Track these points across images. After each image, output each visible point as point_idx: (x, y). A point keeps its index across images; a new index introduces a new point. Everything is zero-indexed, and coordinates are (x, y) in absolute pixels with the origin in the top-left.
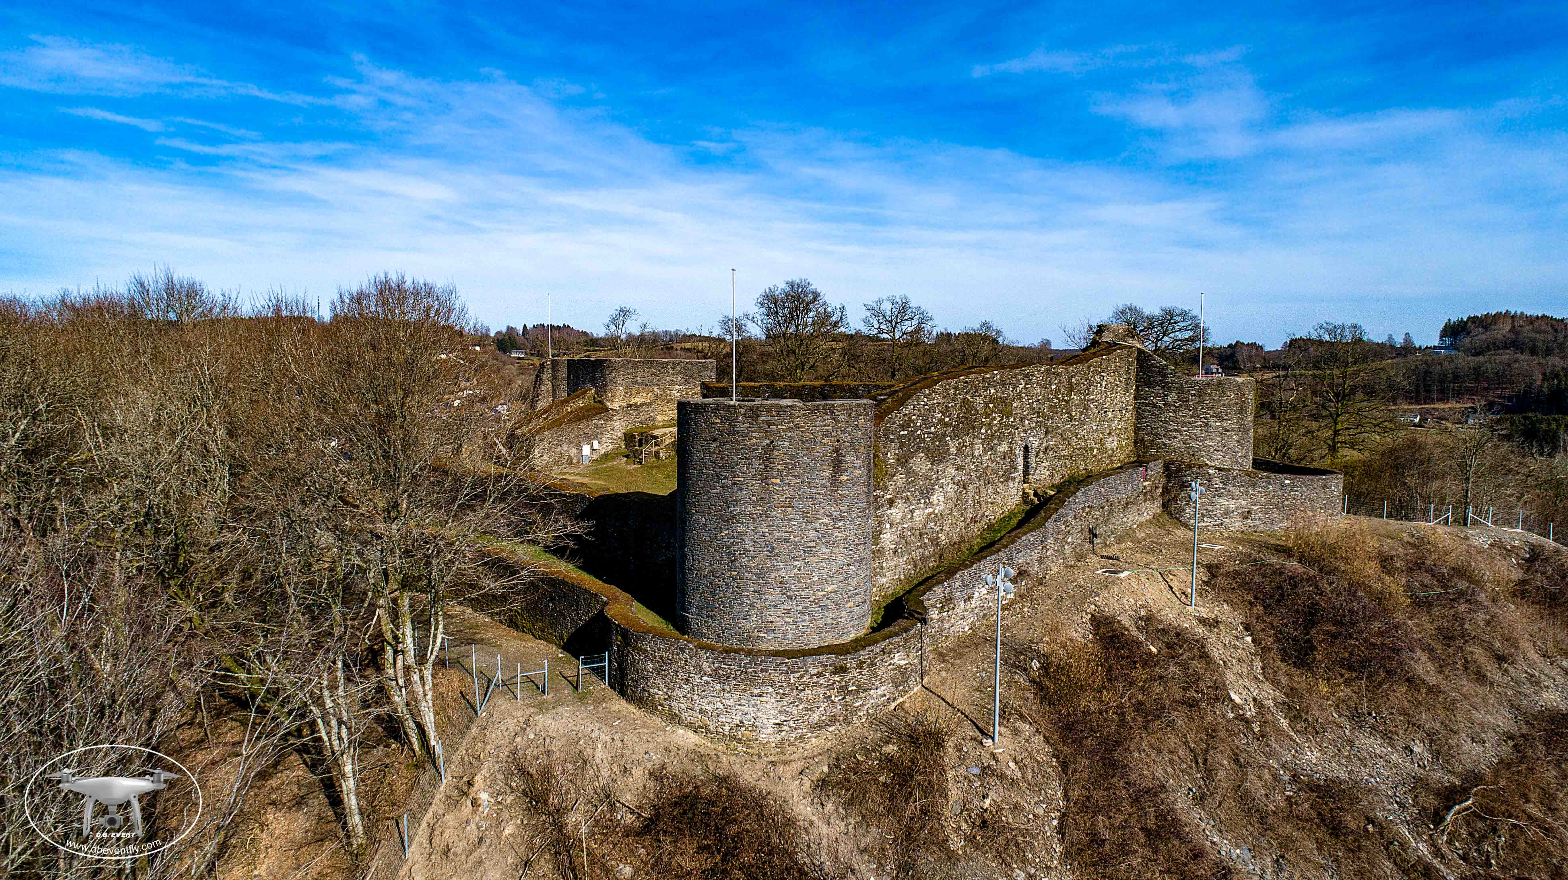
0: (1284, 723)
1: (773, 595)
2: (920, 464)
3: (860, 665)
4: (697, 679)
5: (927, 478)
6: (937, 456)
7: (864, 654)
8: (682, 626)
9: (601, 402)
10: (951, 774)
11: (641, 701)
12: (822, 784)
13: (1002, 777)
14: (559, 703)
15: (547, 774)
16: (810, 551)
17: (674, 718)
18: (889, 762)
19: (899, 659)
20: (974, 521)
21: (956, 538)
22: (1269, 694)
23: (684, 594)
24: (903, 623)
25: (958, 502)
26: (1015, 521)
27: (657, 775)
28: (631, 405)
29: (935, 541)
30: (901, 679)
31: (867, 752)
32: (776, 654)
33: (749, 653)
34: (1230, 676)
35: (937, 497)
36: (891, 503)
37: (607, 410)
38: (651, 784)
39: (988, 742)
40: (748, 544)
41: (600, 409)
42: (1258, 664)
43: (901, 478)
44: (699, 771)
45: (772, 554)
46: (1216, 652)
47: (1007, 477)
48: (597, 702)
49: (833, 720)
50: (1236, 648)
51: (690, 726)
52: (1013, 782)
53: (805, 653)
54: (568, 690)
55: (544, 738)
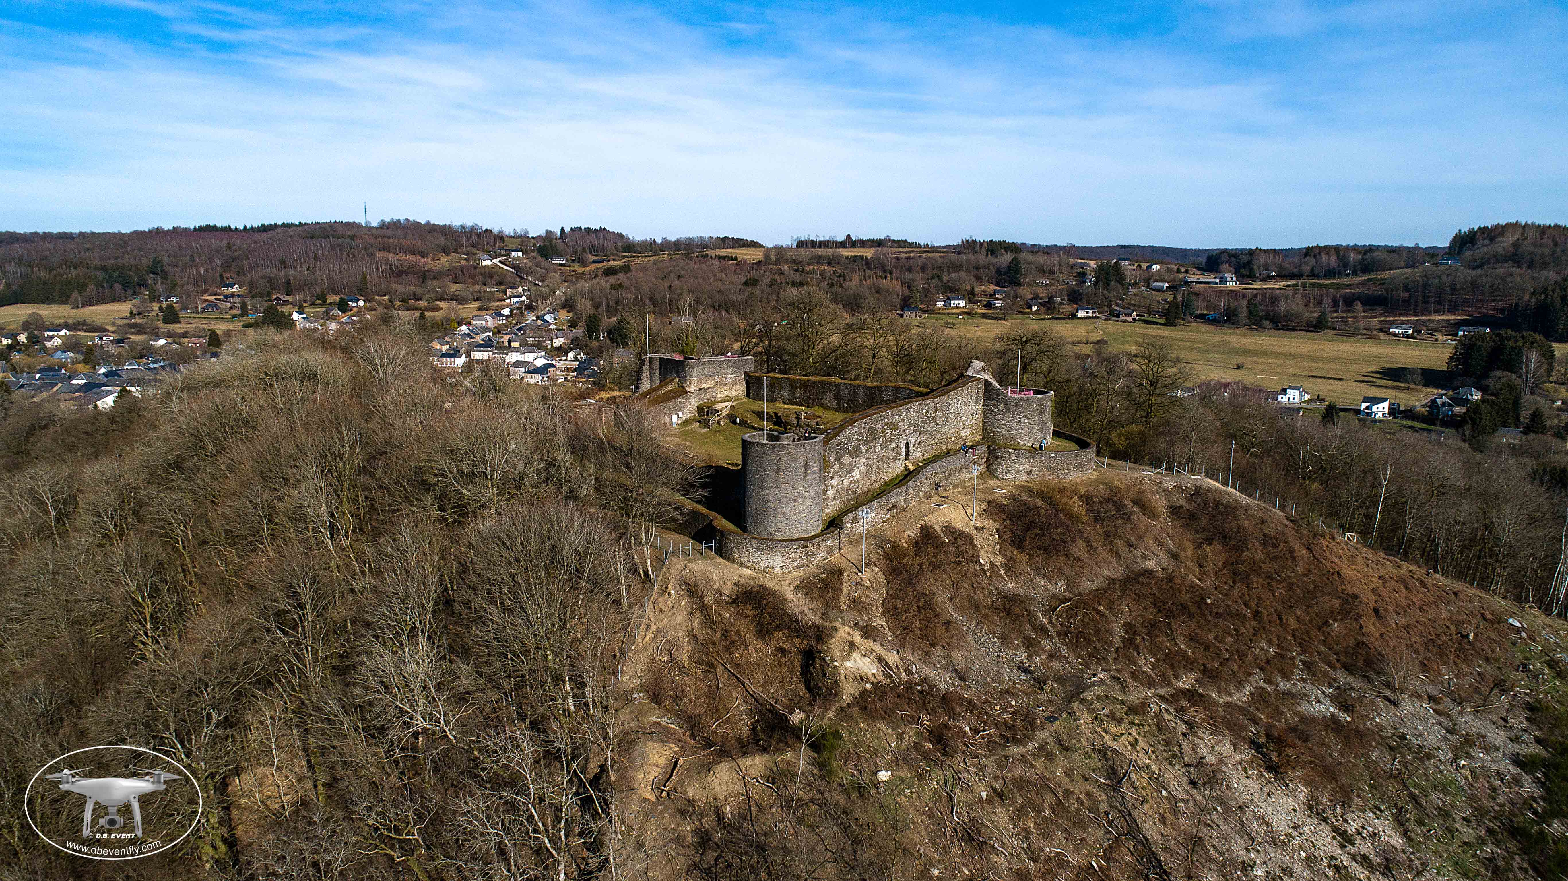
0: (1002, 572)
1: (780, 518)
2: (847, 459)
3: (813, 545)
4: (751, 550)
5: (850, 465)
6: (856, 454)
7: (815, 541)
8: (744, 530)
9: (683, 387)
10: (845, 584)
11: (728, 559)
12: (797, 588)
13: (863, 585)
14: (695, 560)
15: (696, 585)
16: (795, 500)
17: (742, 565)
18: (822, 580)
19: (829, 543)
20: (876, 481)
21: (866, 490)
22: (999, 560)
23: (745, 516)
24: (832, 529)
25: (867, 473)
26: (898, 480)
27: (737, 584)
28: (701, 389)
29: (854, 492)
30: (830, 550)
31: (814, 577)
32: (781, 540)
33: (771, 540)
34: (982, 552)
35: (856, 473)
36: (832, 478)
37: (686, 392)
38: (734, 587)
39: (860, 574)
40: (771, 498)
41: (682, 392)
42: (998, 547)
43: (837, 467)
44: (752, 582)
45: (780, 502)
46: (978, 541)
47: (895, 459)
48: (711, 559)
49: (803, 565)
50: (989, 540)
51: (748, 568)
52: (868, 588)
53: (792, 540)
54: (698, 555)
55: (692, 572)
